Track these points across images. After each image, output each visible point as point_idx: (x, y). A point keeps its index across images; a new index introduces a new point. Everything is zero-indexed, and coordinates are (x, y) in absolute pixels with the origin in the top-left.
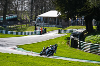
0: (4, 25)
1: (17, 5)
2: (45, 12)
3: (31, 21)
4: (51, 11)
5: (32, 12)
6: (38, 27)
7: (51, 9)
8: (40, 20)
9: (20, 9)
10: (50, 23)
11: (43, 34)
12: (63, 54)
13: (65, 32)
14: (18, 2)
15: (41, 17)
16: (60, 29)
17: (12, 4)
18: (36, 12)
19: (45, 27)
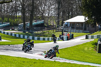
0: (31, 31)
1: (44, 11)
2: (72, 17)
3: (58, 27)
4: (78, 16)
5: (58, 17)
6: (65, 33)
7: (78, 15)
8: (66, 25)
9: (47, 15)
10: (77, 28)
11: (70, 39)
12: (91, 59)
13: (92, 37)
14: (44, 8)
15: (68, 22)
16: (87, 34)
17: (39, 10)
18: (62, 17)
19: (72, 33)
